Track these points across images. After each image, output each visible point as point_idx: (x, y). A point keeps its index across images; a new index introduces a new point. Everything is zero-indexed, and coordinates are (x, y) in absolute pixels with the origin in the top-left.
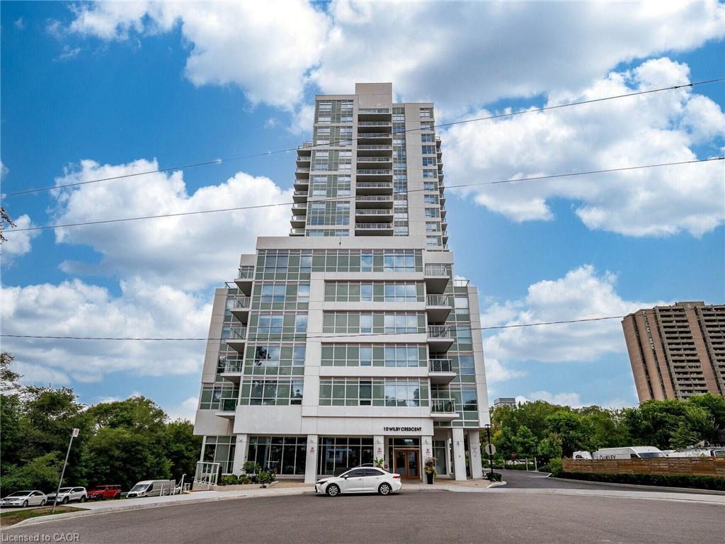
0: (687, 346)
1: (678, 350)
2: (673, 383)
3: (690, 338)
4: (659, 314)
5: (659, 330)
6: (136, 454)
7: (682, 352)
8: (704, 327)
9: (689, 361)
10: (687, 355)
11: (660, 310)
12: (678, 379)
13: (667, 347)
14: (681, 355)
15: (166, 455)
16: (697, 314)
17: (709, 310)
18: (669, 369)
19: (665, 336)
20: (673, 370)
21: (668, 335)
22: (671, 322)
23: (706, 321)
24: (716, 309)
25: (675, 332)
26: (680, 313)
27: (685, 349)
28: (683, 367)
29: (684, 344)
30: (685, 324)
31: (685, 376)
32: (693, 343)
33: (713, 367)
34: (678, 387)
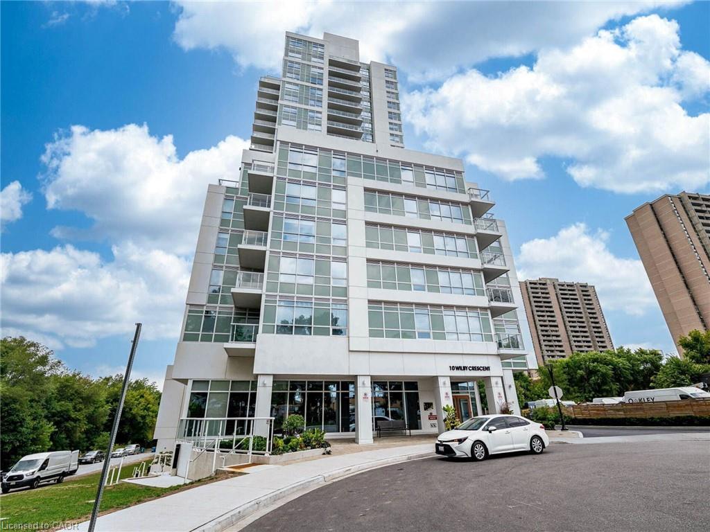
0: (549, 314)
1: (543, 316)
2: (540, 344)
3: (551, 307)
4: (529, 286)
5: (529, 299)
6: (10, 414)
7: (546, 318)
8: (560, 299)
9: (551, 326)
10: (549, 321)
11: (530, 283)
12: (544, 341)
13: (535, 313)
14: (545, 321)
15: (46, 417)
16: (555, 288)
17: (563, 285)
18: (537, 332)
19: (533, 304)
20: (540, 333)
21: (536, 304)
22: (537, 293)
23: (562, 294)
24: (568, 285)
25: (540, 302)
26: (544, 287)
27: (548, 316)
28: (546, 331)
29: (547, 311)
30: (548, 296)
31: (549, 338)
32: (553, 312)
33: (567, 331)
34: (544, 347)
